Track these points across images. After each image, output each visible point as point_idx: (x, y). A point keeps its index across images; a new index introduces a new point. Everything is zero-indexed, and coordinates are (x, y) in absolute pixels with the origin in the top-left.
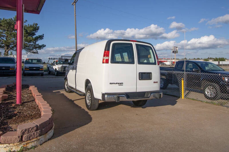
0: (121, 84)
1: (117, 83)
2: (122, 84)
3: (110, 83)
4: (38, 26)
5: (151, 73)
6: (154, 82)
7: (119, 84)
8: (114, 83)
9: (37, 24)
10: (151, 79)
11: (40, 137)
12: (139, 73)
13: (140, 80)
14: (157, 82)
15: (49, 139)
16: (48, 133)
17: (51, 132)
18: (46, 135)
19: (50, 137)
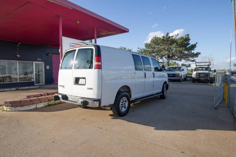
4: (189, 36)
7: (63, 87)
11: (12, 108)
13: (74, 84)
15: (18, 111)
16: (17, 107)
17: (21, 108)
18: (15, 108)
19: (20, 110)
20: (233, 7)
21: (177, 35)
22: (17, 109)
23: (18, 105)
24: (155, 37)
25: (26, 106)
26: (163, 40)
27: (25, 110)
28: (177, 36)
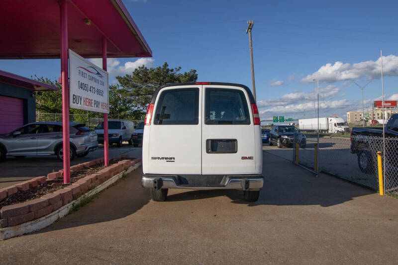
0: (171, 159)
1: (163, 158)
2: (173, 160)
3: (153, 158)
4: (196, 73)
5: (235, 140)
6: (244, 158)
7: (168, 160)
8: (159, 158)
9: (195, 71)
10: (236, 152)
11: (4, 229)
12: (208, 141)
13: (208, 152)
14: (250, 158)
15: (25, 234)
16: (22, 225)
17: (31, 224)
18: (17, 227)
19: (30, 231)
20: (250, 41)
21: (178, 68)
22: (22, 228)
23: (24, 220)
24: (143, 68)
25: (44, 218)
26: (156, 73)
27: (41, 228)
28: (178, 70)
